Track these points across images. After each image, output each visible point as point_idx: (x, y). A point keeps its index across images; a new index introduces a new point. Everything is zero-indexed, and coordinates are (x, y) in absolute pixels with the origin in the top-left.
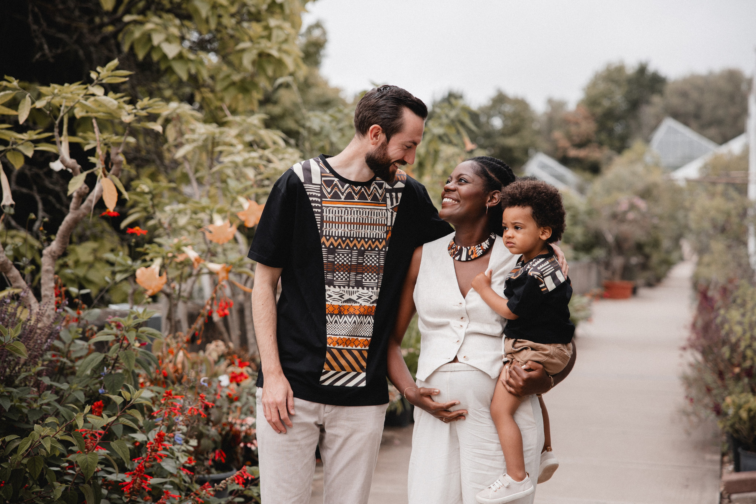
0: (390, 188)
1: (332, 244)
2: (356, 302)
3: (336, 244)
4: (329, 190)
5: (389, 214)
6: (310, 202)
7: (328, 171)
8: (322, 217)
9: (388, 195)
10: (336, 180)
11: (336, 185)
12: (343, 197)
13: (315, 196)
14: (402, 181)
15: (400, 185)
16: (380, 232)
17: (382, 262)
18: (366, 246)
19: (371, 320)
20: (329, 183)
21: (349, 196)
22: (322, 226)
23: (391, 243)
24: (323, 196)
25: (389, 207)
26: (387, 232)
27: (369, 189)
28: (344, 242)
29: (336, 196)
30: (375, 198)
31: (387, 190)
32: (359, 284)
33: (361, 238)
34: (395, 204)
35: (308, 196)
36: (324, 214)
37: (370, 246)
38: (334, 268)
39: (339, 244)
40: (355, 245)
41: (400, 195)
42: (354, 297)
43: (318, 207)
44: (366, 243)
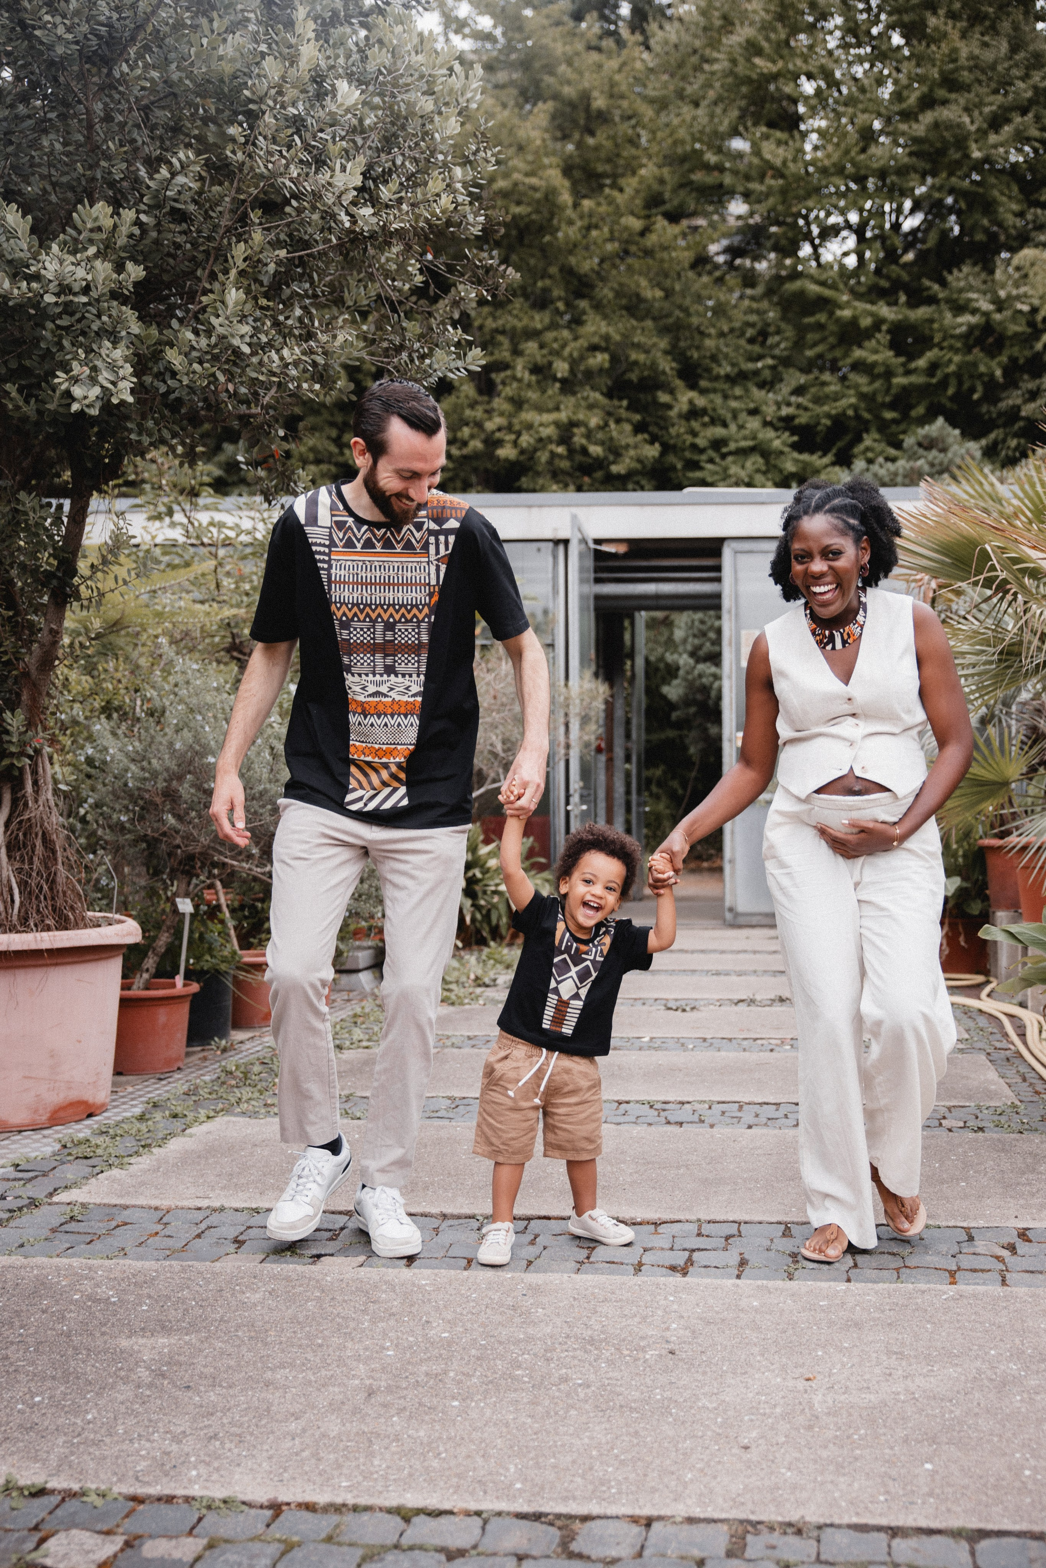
0: (437, 528)
1: (344, 614)
2: (386, 696)
3: (350, 615)
4: (341, 535)
5: (433, 569)
6: (313, 553)
7: (341, 507)
8: (329, 576)
9: (432, 539)
10: (350, 520)
11: (350, 528)
12: (359, 546)
13: (320, 545)
14: (456, 519)
15: (453, 524)
16: (418, 595)
17: (425, 638)
18: (397, 617)
19: (415, 720)
20: (340, 525)
21: (368, 544)
22: (330, 589)
23: (438, 610)
24: (333, 544)
25: (433, 558)
26: (431, 595)
27: (399, 532)
28: (362, 611)
29: (349, 544)
30: (409, 546)
31: (431, 532)
32: (390, 670)
33: (389, 605)
34: (442, 552)
35: (310, 545)
36: (333, 571)
37: (403, 615)
38: (352, 648)
39: (355, 615)
40: (379, 615)
41: (452, 539)
42: (384, 689)
43: (324, 561)
44: (397, 611)
